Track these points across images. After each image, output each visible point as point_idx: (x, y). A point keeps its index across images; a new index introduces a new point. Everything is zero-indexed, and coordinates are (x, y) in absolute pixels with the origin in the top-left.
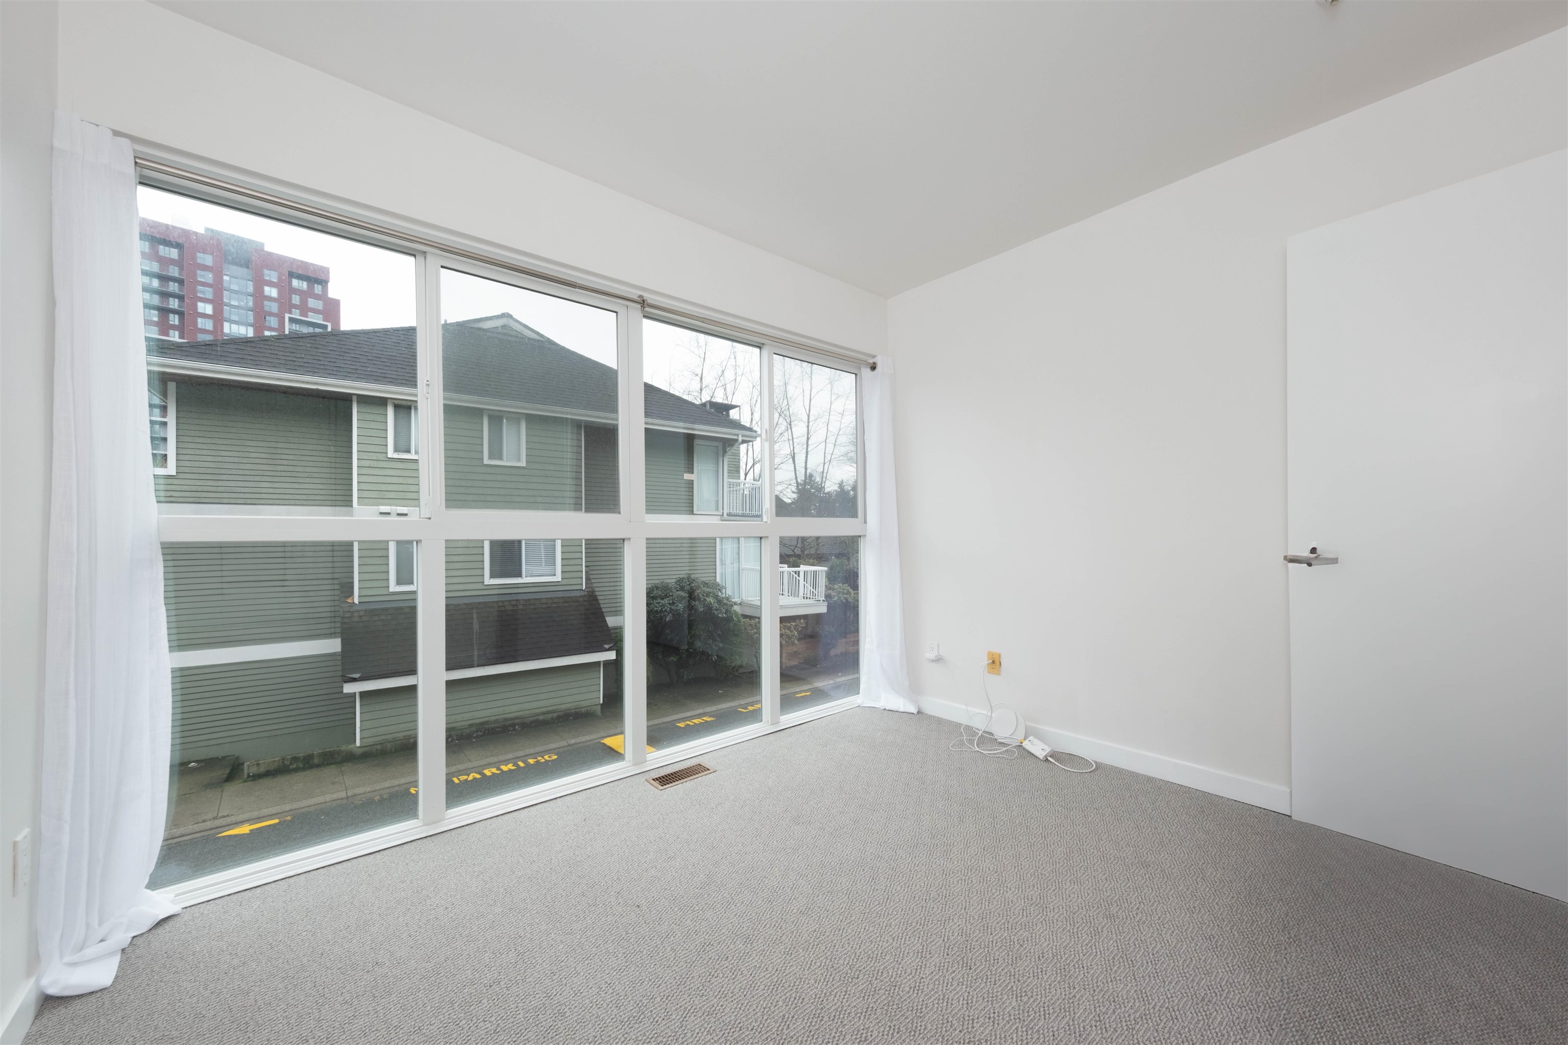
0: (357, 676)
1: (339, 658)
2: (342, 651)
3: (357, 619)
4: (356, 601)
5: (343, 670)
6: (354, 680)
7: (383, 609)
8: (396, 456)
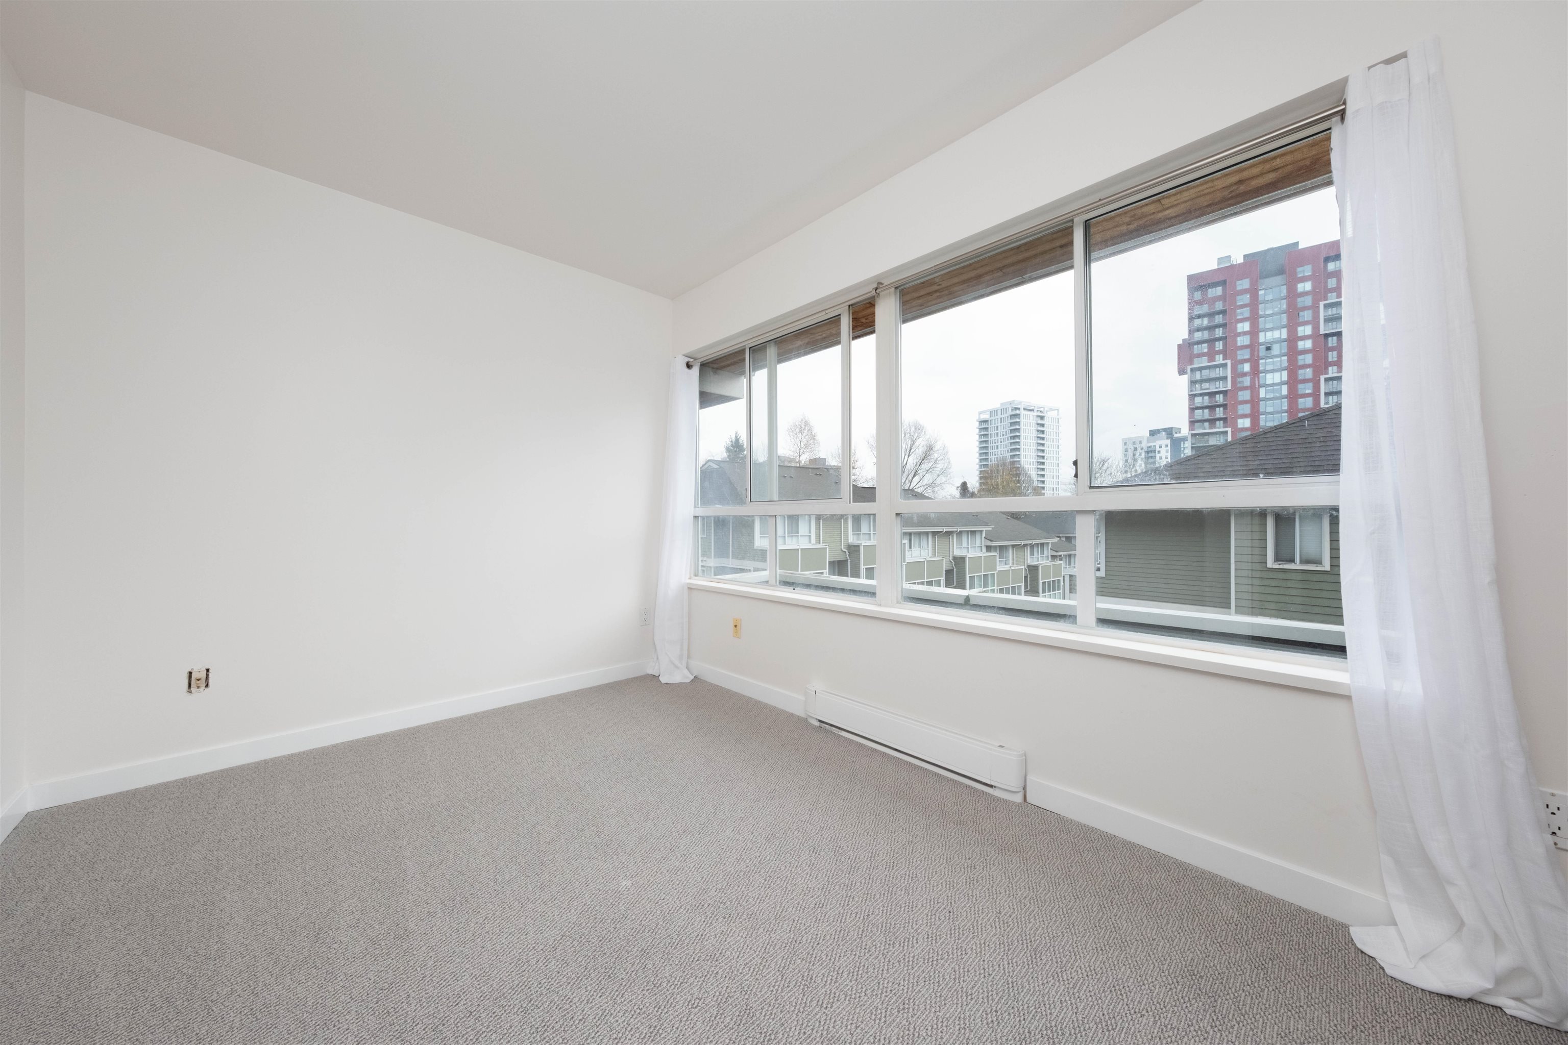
8: (1276, 566)
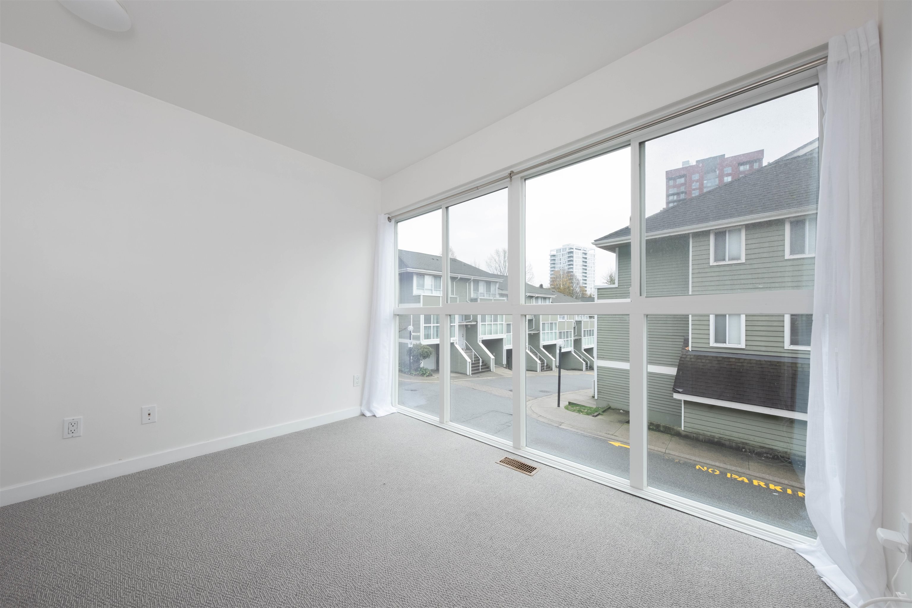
0: (680, 390)
1: (674, 378)
2: (676, 375)
3: (688, 359)
4: (690, 350)
5: (674, 385)
6: (679, 392)
7: (705, 356)
8: (715, 264)
